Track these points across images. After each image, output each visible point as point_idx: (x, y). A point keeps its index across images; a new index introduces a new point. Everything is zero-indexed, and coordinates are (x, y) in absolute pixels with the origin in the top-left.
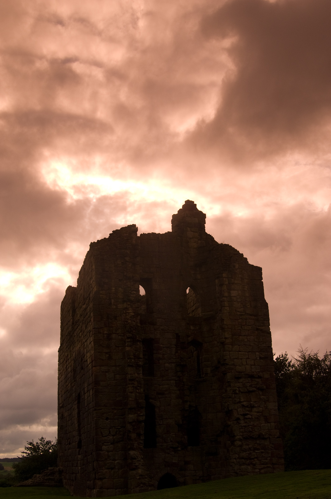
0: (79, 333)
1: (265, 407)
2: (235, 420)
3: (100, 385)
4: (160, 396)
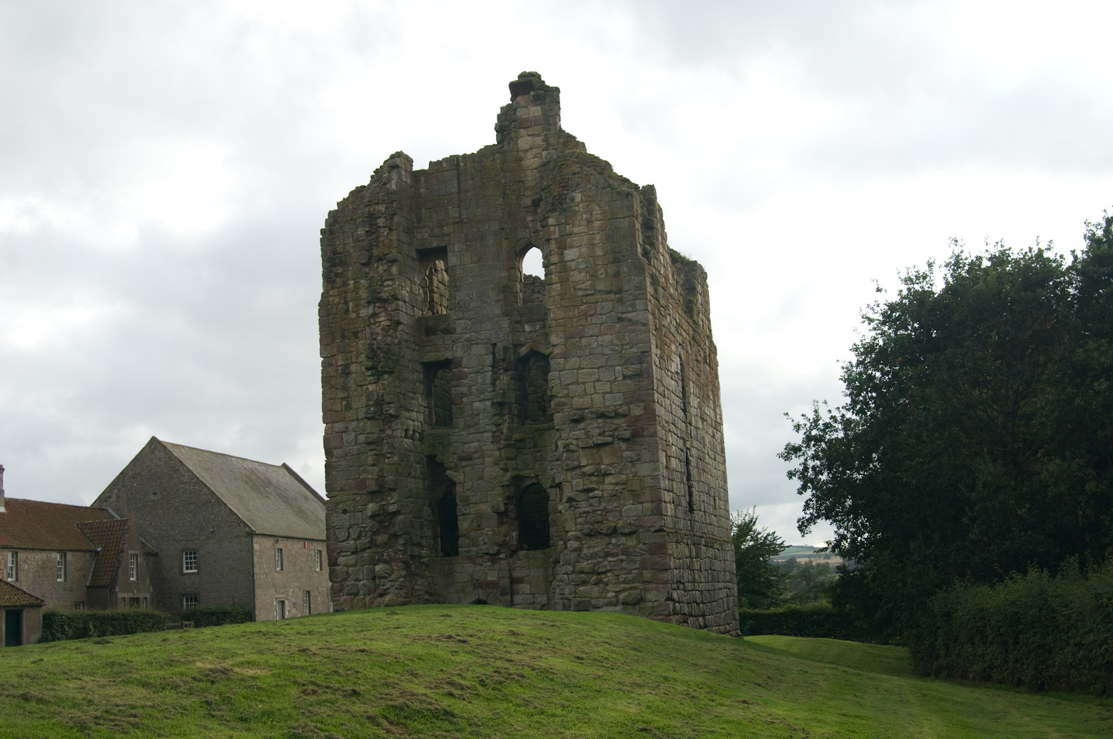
1: (632, 473)
2: (567, 502)
3: (333, 455)
4: (464, 463)
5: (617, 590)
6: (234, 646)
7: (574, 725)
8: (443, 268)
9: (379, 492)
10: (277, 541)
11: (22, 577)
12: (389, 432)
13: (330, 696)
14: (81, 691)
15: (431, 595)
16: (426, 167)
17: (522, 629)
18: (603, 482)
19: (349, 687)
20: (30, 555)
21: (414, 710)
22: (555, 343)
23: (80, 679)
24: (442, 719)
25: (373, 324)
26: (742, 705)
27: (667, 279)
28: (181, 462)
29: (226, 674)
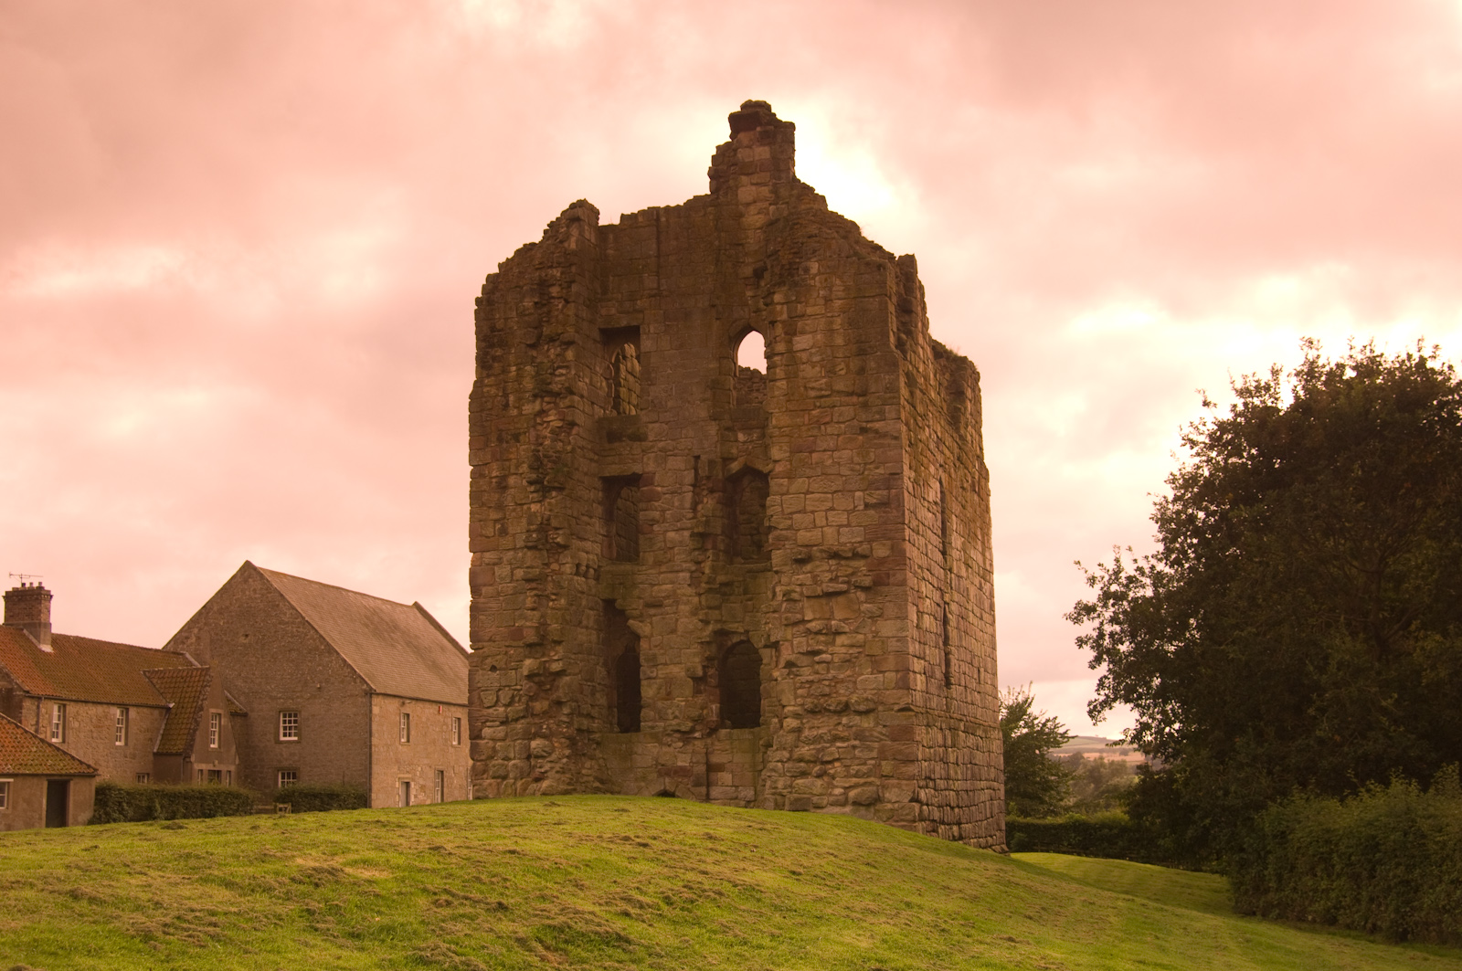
1: (872, 632)
2: (784, 668)
3: (481, 595)
4: (652, 611)
5: (847, 785)
6: (346, 839)
7: (787, 961)
8: (634, 354)
9: (540, 645)
10: (403, 703)
11: (71, 737)
12: (555, 566)
13: (468, 910)
14: (146, 889)
15: (602, 782)
16: (617, 221)
17: (721, 832)
18: (833, 643)
19: (494, 899)
20: (82, 709)
21: (577, 933)
22: (777, 458)
23: (146, 875)
24: (614, 946)
25: (540, 424)
26: (1007, 944)
27: (926, 378)
28: (282, 595)
29: (334, 875)
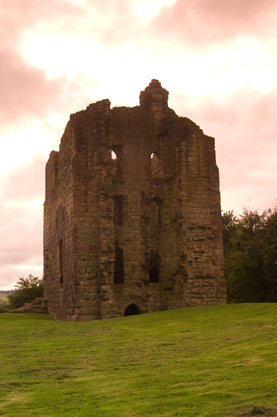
0: (61, 190)
1: (213, 253)
2: (188, 263)
3: (78, 233)
4: (127, 242)
5: (207, 301)
9: (108, 252)
18: (202, 256)
22: (183, 195)
25: (98, 174)
